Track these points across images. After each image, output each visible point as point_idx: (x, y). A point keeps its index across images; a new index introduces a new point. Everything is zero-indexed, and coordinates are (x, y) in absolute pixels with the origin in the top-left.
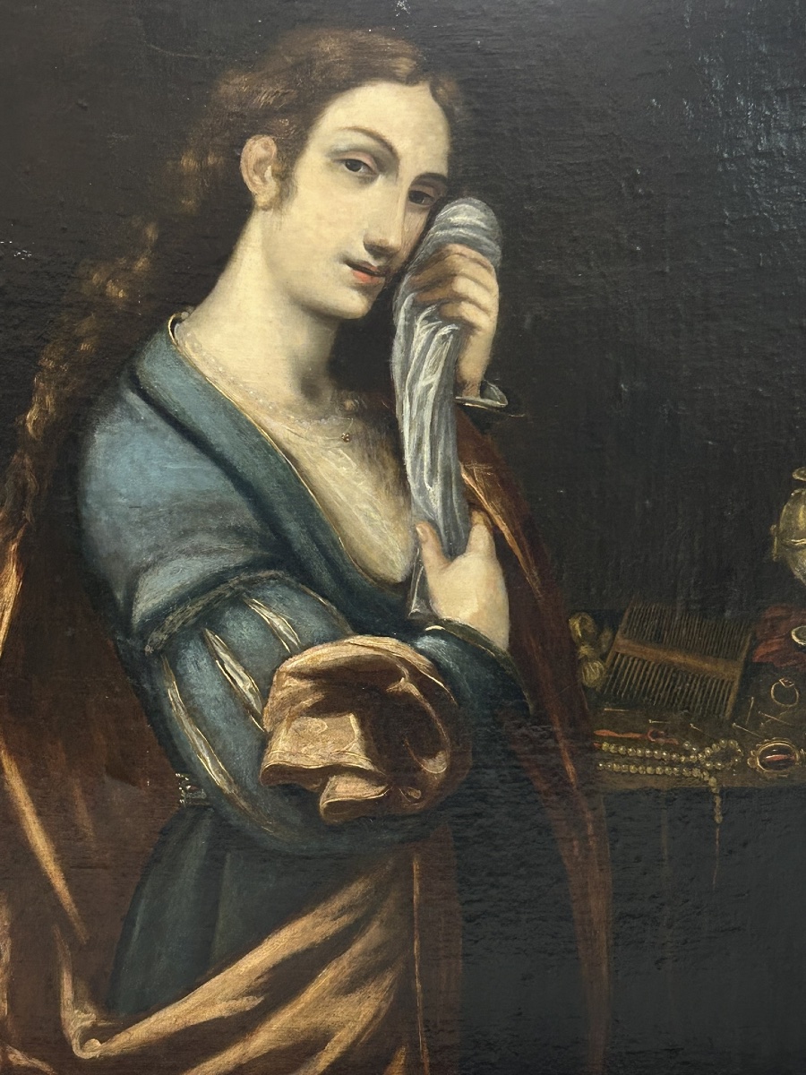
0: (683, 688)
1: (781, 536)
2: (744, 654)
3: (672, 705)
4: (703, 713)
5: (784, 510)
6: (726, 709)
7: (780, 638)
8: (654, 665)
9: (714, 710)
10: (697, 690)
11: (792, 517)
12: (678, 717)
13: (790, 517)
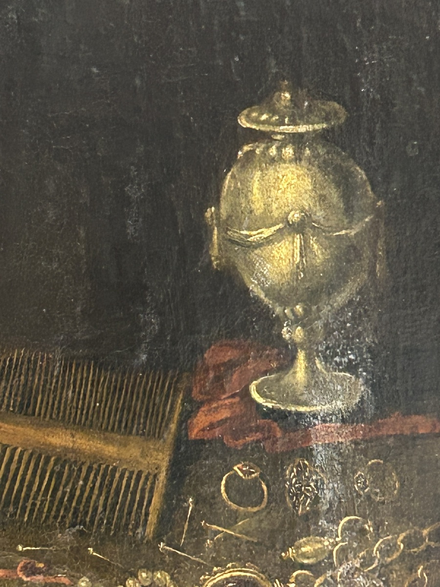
0: (73, 490)
1: (225, 226)
2: (173, 426)
3: (56, 517)
4: (108, 530)
5: (227, 182)
6: (146, 520)
7: (233, 396)
8: (22, 453)
9: (127, 525)
10: (96, 492)
11: (242, 192)
12: (66, 537)
13: (237, 193)
